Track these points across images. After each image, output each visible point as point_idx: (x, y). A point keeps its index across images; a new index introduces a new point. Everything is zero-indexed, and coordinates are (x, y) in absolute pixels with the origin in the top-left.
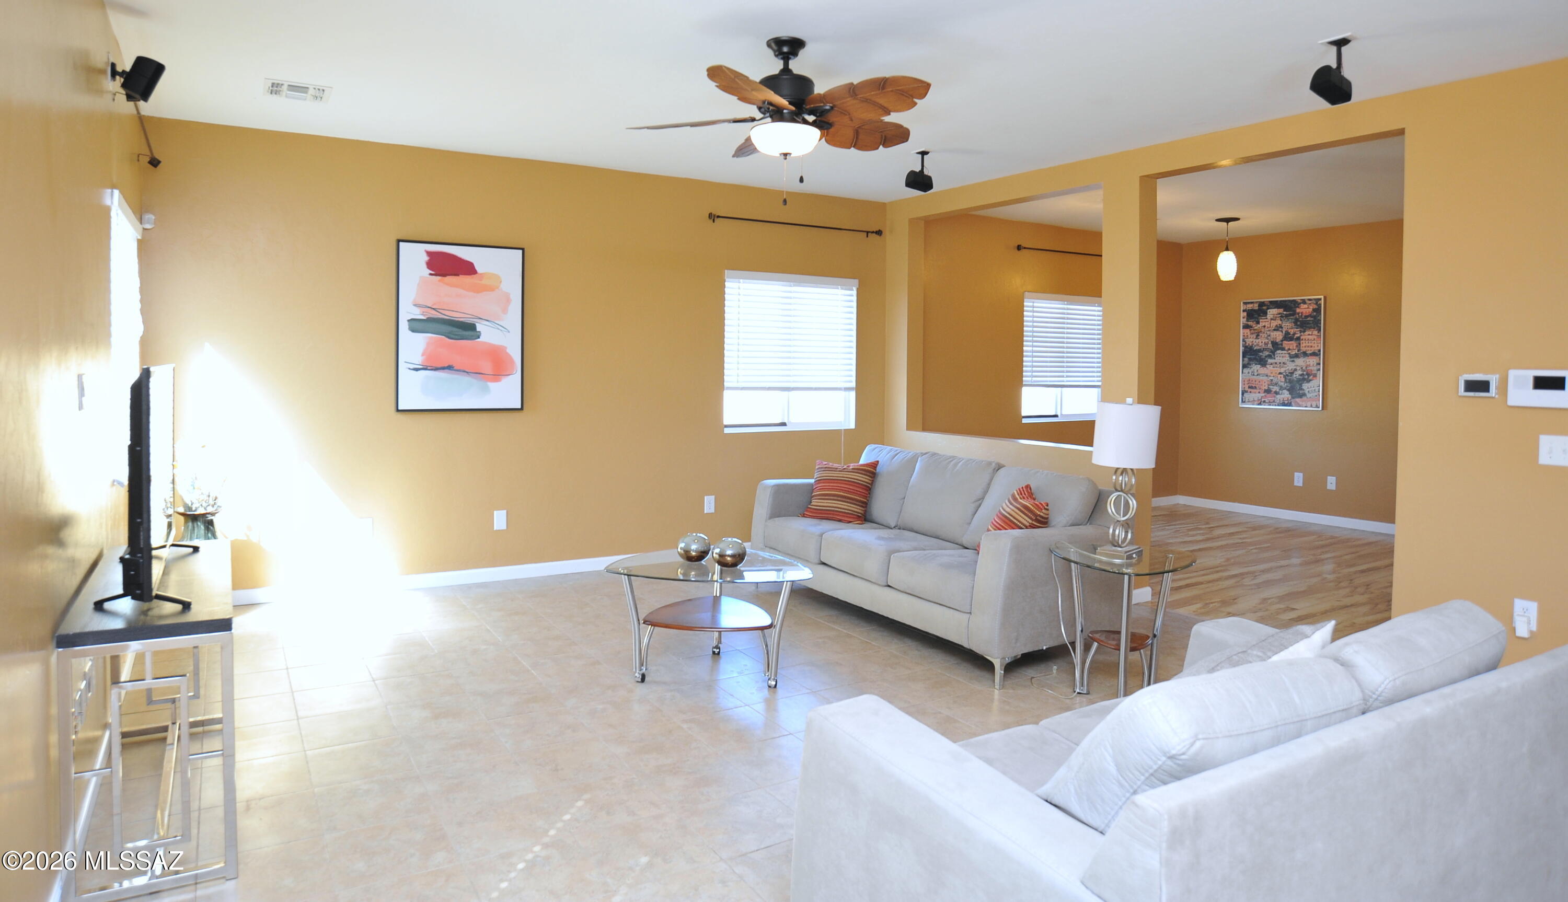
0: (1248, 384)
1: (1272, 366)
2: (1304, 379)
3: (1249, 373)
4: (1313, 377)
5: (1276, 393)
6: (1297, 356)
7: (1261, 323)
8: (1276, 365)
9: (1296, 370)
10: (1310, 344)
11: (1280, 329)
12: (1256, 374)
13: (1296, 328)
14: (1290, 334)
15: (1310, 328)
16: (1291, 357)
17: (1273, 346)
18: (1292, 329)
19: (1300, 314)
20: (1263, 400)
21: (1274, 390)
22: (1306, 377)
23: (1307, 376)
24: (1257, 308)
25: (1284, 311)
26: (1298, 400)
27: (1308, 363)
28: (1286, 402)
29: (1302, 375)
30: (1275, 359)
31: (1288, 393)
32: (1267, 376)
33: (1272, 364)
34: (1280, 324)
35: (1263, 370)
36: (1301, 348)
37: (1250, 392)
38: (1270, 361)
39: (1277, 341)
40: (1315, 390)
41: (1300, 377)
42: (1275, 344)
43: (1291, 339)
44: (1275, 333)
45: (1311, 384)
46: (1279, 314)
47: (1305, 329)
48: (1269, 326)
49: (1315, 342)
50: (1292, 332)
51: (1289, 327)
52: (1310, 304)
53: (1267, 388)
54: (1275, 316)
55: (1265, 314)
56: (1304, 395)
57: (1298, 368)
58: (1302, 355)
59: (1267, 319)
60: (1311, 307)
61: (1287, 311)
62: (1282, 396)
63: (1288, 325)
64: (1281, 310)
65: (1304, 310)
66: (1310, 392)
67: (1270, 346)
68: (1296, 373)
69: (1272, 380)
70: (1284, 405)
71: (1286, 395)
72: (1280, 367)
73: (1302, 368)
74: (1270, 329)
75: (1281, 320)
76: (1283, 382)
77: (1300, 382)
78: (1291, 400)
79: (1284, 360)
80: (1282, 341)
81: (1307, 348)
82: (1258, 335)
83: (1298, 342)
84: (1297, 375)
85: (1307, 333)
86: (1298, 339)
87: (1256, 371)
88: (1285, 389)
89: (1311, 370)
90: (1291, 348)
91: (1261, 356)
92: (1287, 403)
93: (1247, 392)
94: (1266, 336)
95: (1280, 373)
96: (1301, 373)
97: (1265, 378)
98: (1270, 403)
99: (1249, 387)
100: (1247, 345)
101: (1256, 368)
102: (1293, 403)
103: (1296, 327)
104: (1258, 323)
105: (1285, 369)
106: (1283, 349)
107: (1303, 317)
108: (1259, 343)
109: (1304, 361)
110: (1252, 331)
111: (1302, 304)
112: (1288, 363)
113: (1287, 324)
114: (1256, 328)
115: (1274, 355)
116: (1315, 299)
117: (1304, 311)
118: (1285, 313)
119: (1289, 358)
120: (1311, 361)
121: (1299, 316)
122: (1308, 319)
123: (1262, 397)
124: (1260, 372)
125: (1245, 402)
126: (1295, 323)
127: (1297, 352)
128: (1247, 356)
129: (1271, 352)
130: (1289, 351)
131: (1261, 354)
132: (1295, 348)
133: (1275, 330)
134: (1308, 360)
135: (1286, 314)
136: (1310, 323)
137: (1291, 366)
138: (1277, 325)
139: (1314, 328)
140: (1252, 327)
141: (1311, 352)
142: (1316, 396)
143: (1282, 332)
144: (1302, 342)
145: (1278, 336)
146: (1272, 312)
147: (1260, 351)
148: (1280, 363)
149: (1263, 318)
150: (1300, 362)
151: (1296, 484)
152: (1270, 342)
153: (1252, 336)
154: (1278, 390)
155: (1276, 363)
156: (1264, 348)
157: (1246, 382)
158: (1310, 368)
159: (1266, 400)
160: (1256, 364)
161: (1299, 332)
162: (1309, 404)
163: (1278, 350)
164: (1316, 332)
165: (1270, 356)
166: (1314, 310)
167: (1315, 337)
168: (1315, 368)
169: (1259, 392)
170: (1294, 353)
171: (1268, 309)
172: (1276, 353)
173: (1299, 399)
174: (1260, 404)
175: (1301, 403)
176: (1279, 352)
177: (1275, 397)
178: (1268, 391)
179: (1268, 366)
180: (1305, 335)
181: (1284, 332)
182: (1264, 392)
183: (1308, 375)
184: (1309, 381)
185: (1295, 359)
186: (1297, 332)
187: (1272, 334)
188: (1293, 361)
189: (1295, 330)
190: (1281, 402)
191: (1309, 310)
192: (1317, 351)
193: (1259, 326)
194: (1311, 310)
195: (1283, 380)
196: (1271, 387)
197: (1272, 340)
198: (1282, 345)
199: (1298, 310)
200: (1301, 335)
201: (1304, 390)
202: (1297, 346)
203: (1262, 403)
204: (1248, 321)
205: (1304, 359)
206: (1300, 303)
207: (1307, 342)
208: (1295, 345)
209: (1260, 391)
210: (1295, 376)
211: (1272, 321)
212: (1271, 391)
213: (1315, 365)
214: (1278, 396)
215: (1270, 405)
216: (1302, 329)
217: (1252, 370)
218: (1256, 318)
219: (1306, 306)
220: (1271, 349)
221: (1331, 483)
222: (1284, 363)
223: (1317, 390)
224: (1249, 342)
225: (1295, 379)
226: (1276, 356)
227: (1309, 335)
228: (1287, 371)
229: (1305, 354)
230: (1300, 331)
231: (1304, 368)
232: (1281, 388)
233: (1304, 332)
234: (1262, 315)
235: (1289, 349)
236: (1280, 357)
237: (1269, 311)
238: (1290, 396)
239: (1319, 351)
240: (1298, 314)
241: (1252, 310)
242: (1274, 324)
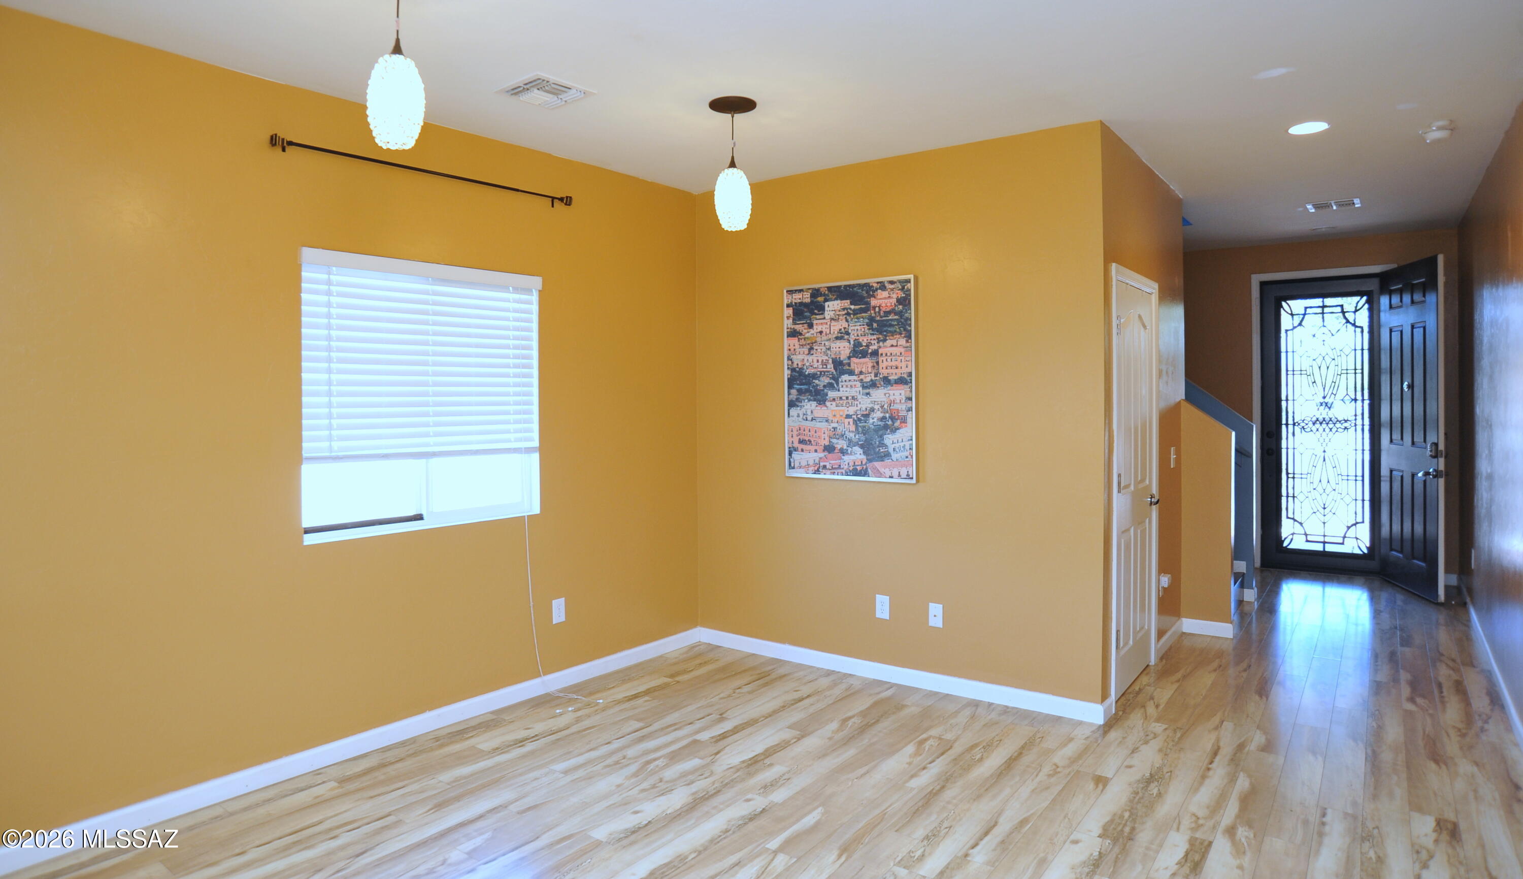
0: (799, 435)
1: (834, 403)
2: (886, 427)
3: (798, 416)
4: (901, 423)
5: (843, 452)
6: (873, 385)
7: (815, 327)
8: (841, 402)
9: (872, 410)
10: (894, 363)
11: (846, 337)
12: (809, 418)
13: (871, 334)
14: (862, 346)
15: (893, 333)
16: (864, 387)
17: (835, 369)
18: (865, 335)
19: (877, 309)
20: (822, 464)
21: (839, 447)
22: (890, 423)
23: (891, 422)
24: (808, 300)
25: (851, 304)
26: (877, 464)
27: (892, 398)
28: (859, 468)
29: (883, 419)
30: (839, 391)
31: (861, 451)
32: (827, 421)
33: (834, 400)
34: (845, 328)
35: (820, 412)
36: (881, 371)
37: (802, 450)
38: (831, 394)
39: (842, 359)
40: (904, 447)
41: (880, 423)
42: (838, 363)
43: (864, 354)
44: (839, 344)
45: (899, 435)
46: (844, 309)
47: (886, 336)
48: (828, 332)
49: (903, 358)
50: (864, 341)
51: (859, 333)
52: (892, 290)
53: (827, 444)
54: (838, 313)
55: (822, 309)
56: (888, 455)
57: (876, 407)
58: (882, 383)
59: (824, 318)
60: (895, 296)
61: (855, 305)
62: (852, 457)
63: (858, 329)
64: (846, 303)
65: (884, 300)
66: (897, 450)
67: (830, 367)
68: (873, 415)
69: (835, 429)
70: (856, 473)
71: (857, 456)
72: (848, 405)
73: (882, 407)
74: (830, 336)
75: (847, 321)
76: (853, 432)
77: (880, 433)
78: (865, 464)
79: (853, 392)
80: (849, 358)
81: (889, 371)
82: (811, 349)
83: (874, 359)
84: (875, 420)
85: (889, 343)
86: (875, 353)
87: (809, 413)
88: (856, 444)
89: (898, 410)
90: (864, 370)
91: (817, 385)
92: (861, 471)
93: (796, 450)
94: (824, 349)
95: (848, 416)
96: (882, 415)
97: (824, 425)
98: (834, 470)
99: (801, 442)
100: (795, 366)
101: (809, 406)
102: (869, 471)
103: (871, 332)
104: (811, 326)
105: (855, 408)
106: (851, 373)
107: (882, 313)
108: (813, 362)
109: (885, 394)
110: (802, 342)
111: (879, 291)
112: (859, 397)
113: (856, 328)
114: (807, 335)
115: (838, 384)
116: (900, 282)
117: (883, 303)
118: (852, 307)
119: (861, 389)
120: (897, 393)
121: (875, 313)
122: (890, 318)
123: (821, 458)
124: (816, 414)
125: (794, 468)
126: (870, 325)
127: (873, 378)
128: (796, 386)
129: (833, 378)
130: (862, 377)
131: (817, 382)
132: (870, 371)
133: (837, 338)
134: (891, 392)
135: (854, 310)
136: (891, 326)
137: (865, 403)
138: (840, 330)
139: (901, 334)
140: (801, 334)
141: (896, 377)
142: (907, 457)
143: (849, 341)
144: (880, 359)
145: (843, 349)
146: (833, 306)
147: (814, 376)
148: (847, 398)
149: (818, 317)
150: (879, 395)
151: (879, 615)
152: (830, 361)
153: (802, 350)
154: (845, 447)
155: (841, 398)
156: (821, 372)
157: (795, 433)
158: (896, 407)
159: (827, 464)
160: (809, 400)
161: (875, 342)
162: (895, 474)
163: (843, 374)
164: (902, 342)
165: (830, 386)
166: (900, 301)
167: (902, 350)
168: (904, 407)
169: (816, 451)
170: (868, 379)
171: (826, 300)
172: (840, 380)
173: (880, 463)
174: (817, 471)
175: (882, 470)
176: (845, 377)
177: (841, 459)
178: (829, 449)
179: (828, 404)
180: (886, 347)
181: (852, 342)
182: (824, 451)
183: (893, 418)
184: (894, 430)
185: (871, 391)
186: (873, 342)
187: (833, 345)
188: (868, 394)
189: (870, 337)
190: (851, 468)
191: (891, 300)
192: (905, 376)
193: (812, 331)
194: (894, 301)
195: (853, 428)
196: (834, 441)
197: (834, 357)
198: (849, 365)
199: (873, 302)
200: (880, 347)
201: (886, 446)
202: (873, 367)
203: (821, 470)
204: (794, 324)
205: (885, 391)
206: (877, 289)
207: (889, 360)
208: (870, 365)
209: (816, 448)
210: (871, 421)
211: (833, 323)
212: (834, 448)
213: (903, 401)
214: (846, 458)
215: (834, 473)
216: (880, 336)
217: (803, 410)
218: (805, 318)
219: (885, 294)
220: (832, 374)
221: (936, 615)
222: (853, 398)
223: (907, 447)
224: (798, 360)
225: (872, 426)
226: (840, 384)
227: (892, 346)
228: (858, 412)
229: (887, 381)
230: (878, 339)
231: (886, 407)
232: (850, 443)
233: (885, 340)
234: (816, 311)
235: (861, 373)
236: (847, 386)
237: (827, 304)
238: (864, 457)
239: (910, 374)
240: (874, 308)
241: (801, 304)
242: (836, 327)
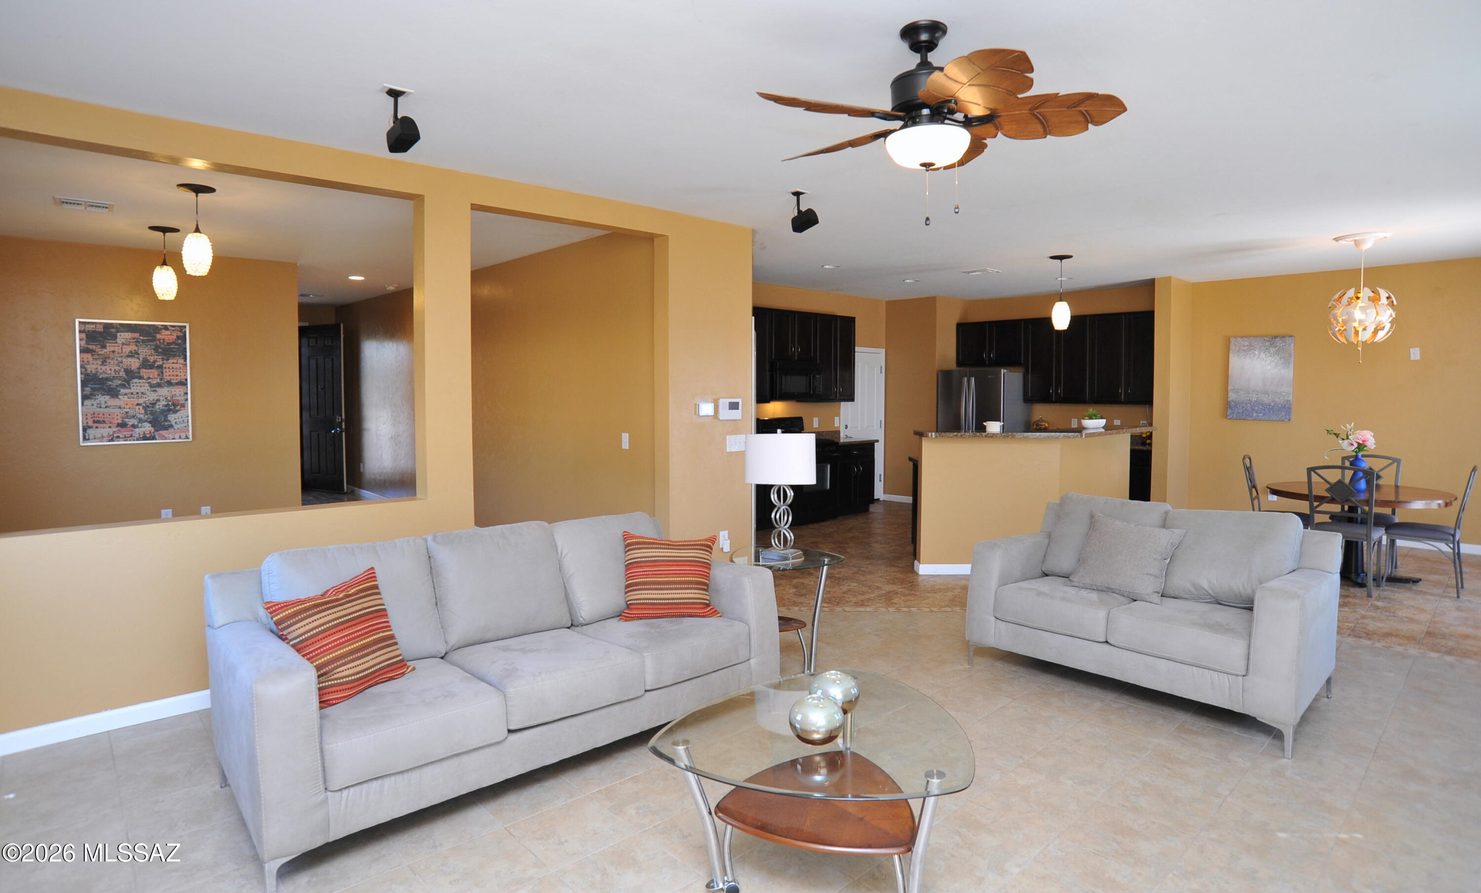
0: (92, 418)
1: (126, 397)
2: (169, 410)
3: (93, 405)
4: (181, 407)
5: (134, 426)
6: (159, 385)
7: (108, 348)
8: (132, 396)
9: (159, 400)
10: (175, 373)
11: (136, 356)
12: (103, 406)
13: (157, 355)
14: (149, 362)
15: (174, 356)
16: (151, 387)
17: (126, 374)
18: (152, 356)
19: (162, 341)
20: (115, 435)
21: (131, 424)
22: (172, 407)
23: (174, 406)
24: (102, 330)
25: (140, 336)
26: (163, 432)
27: (174, 393)
28: (148, 436)
29: (166, 406)
30: (130, 388)
31: (150, 425)
32: (120, 408)
33: (126, 394)
34: (135, 350)
35: (112, 402)
36: (165, 377)
37: (97, 427)
38: (123, 391)
39: (132, 369)
40: (183, 421)
41: (164, 408)
42: (128, 372)
43: (151, 367)
44: (129, 359)
45: (178, 414)
46: (134, 339)
47: (169, 357)
48: (120, 351)
49: (182, 370)
50: (152, 359)
51: (147, 354)
52: (173, 330)
53: (120, 421)
54: (129, 340)
55: (115, 337)
56: (171, 426)
57: (161, 398)
58: (166, 385)
59: (117, 343)
60: (175, 334)
61: (143, 337)
62: (143, 429)
63: (145, 352)
64: (136, 335)
65: (165, 336)
66: (178, 423)
67: (122, 374)
68: (159, 403)
69: (127, 413)
70: (145, 438)
71: (147, 428)
72: (138, 398)
73: (166, 398)
74: (122, 355)
75: (137, 346)
76: (142, 414)
77: (165, 414)
78: (153, 433)
79: (142, 390)
80: (139, 369)
81: (172, 378)
82: (105, 361)
83: (160, 370)
84: (161, 406)
85: (171, 361)
86: (160, 367)
87: (103, 403)
88: (146, 421)
89: (178, 400)
90: (151, 376)
91: (110, 385)
92: (149, 437)
93: (90, 427)
94: (116, 362)
95: (138, 405)
96: (166, 403)
97: (117, 411)
98: (126, 438)
99: (94, 422)
100: (89, 371)
101: (103, 399)
102: (157, 437)
103: (156, 354)
104: (104, 347)
105: (144, 400)
106: (141, 378)
107: (165, 343)
108: (108, 370)
109: (168, 391)
110: (96, 356)
111: (163, 330)
112: (148, 393)
113: (144, 351)
114: (100, 353)
115: (129, 385)
116: (179, 326)
117: (166, 338)
118: (141, 338)
119: (149, 388)
120: (177, 390)
121: (160, 343)
122: (172, 346)
123: (114, 432)
124: (109, 404)
125: (89, 439)
126: (156, 349)
127: (159, 381)
128: (89, 385)
129: (125, 380)
130: (150, 380)
131: (110, 383)
132: (156, 377)
133: (128, 356)
134: (173, 390)
135: (143, 340)
136: (174, 351)
137: (152, 396)
138: (131, 351)
139: (180, 356)
140: (95, 352)
141: (176, 381)
142: (186, 427)
143: (139, 359)
144: (164, 371)
145: (134, 363)
146: (123, 337)
147: (107, 379)
148: (137, 393)
149: (111, 341)
150: (164, 392)
152: (122, 370)
153: (95, 362)
154: (136, 423)
155: (132, 393)
156: (114, 377)
157: (89, 416)
158: (178, 398)
159: (121, 436)
160: (103, 395)
161: (161, 360)
162: (177, 436)
163: (134, 379)
164: (181, 361)
165: (123, 386)
166: (178, 337)
167: (181, 366)
168: (183, 398)
169: (110, 427)
170: (155, 382)
171: (118, 332)
172: (131, 382)
173: (165, 431)
174: (112, 440)
175: (167, 435)
176: (135, 381)
177: (133, 431)
178: (123, 425)
179: (120, 397)
180: (169, 363)
181: (141, 359)
182: (117, 427)
183: (175, 405)
184: (175, 412)
185: (157, 389)
186: (158, 360)
187: (124, 360)
188: (155, 391)
189: (156, 357)
190: (141, 436)
191: (173, 337)
192: (184, 381)
193: (105, 350)
194: (175, 337)
195: (143, 411)
196: (126, 420)
197: (125, 367)
198: (139, 373)
199: (158, 336)
200: (164, 363)
201: (170, 421)
202: (159, 375)
203: (114, 439)
204: (88, 344)
205: (169, 389)
206: (161, 329)
207: (171, 371)
208: (156, 373)
209: (111, 425)
210: (157, 407)
211: (124, 346)
212: (127, 425)
213: (182, 395)
214: (137, 430)
215: (126, 440)
216: (164, 357)
217: (98, 401)
218: (100, 341)
219: (168, 332)
220: (124, 378)
221: (206, 513)
222: (142, 393)
223: (186, 421)
224: (91, 368)
225: (158, 410)
226: (131, 385)
227: (173, 363)
228: (147, 402)
229: (169, 383)
230: (162, 358)
231: (169, 398)
232: (141, 421)
233: (168, 360)
234: (108, 338)
235: (149, 378)
236: (137, 386)
237: (118, 334)
238: (152, 429)
239: (186, 380)
240: (159, 340)
241: (94, 332)
242: (127, 349)
